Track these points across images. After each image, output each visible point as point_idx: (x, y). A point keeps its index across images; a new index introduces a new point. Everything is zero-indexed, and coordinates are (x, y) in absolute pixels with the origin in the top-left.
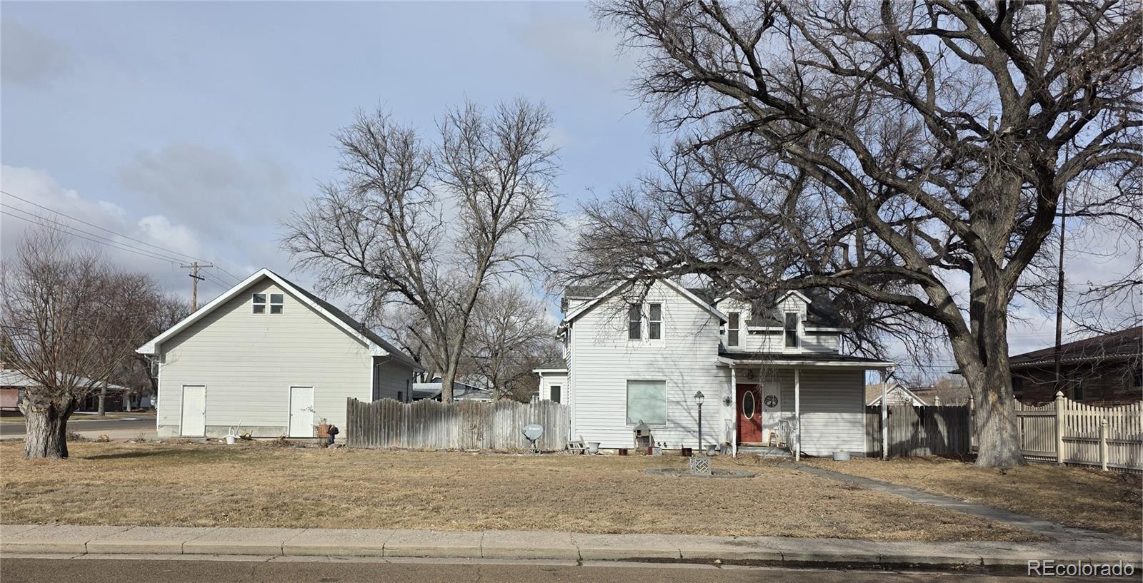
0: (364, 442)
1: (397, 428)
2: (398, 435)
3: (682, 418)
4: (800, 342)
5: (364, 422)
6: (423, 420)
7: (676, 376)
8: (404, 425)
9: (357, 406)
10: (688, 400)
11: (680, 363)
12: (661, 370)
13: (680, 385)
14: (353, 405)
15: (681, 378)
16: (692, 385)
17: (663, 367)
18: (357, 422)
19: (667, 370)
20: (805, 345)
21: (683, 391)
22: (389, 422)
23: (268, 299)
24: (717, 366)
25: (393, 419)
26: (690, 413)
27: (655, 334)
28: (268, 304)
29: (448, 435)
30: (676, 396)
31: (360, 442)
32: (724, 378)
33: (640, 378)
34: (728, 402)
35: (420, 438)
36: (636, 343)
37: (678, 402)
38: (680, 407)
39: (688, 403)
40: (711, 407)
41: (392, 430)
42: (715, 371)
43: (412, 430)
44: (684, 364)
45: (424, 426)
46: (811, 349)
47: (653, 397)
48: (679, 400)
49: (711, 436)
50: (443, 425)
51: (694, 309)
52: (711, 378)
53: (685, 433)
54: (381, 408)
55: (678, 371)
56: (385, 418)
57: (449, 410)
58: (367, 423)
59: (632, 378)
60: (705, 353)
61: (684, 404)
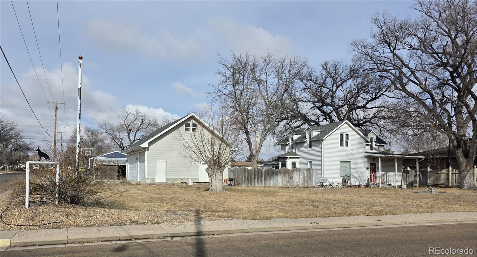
0: (249, 184)
1: (260, 179)
2: (261, 181)
3: (355, 174)
4: (374, 149)
5: (249, 176)
6: (269, 175)
7: (353, 160)
8: (263, 177)
9: (246, 170)
10: (357, 168)
11: (355, 155)
12: (349, 157)
13: (355, 163)
14: (244, 169)
15: (355, 160)
16: (358, 163)
17: (350, 156)
18: (246, 176)
19: (351, 158)
20: (376, 149)
21: (355, 165)
22: (257, 176)
23: (191, 125)
24: (365, 156)
25: (259, 175)
26: (357, 173)
27: (347, 145)
28: (191, 127)
29: (278, 181)
30: (354, 167)
31: (247, 184)
32: (367, 161)
33: (343, 160)
34: (367, 169)
35: (268, 183)
36: (341, 148)
37: (354, 169)
38: (355, 171)
39: (357, 169)
40: (363, 171)
41: (259, 179)
42: (364, 158)
43: (266, 179)
44: (356, 155)
45: (270, 178)
46: (377, 151)
47: (346, 167)
48: (354, 168)
49: (363, 180)
50: (276, 178)
51: (358, 137)
52: (363, 161)
53: (356, 180)
54: (254, 171)
55: (354, 158)
56: (256, 175)
57: (278, 172)
58: (249, 177)
59: (341, 160)
60: (361, 152)
61: (356, 169)
